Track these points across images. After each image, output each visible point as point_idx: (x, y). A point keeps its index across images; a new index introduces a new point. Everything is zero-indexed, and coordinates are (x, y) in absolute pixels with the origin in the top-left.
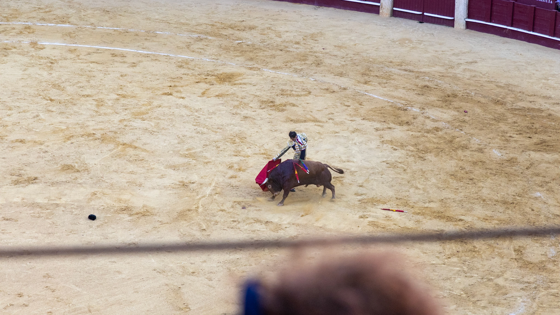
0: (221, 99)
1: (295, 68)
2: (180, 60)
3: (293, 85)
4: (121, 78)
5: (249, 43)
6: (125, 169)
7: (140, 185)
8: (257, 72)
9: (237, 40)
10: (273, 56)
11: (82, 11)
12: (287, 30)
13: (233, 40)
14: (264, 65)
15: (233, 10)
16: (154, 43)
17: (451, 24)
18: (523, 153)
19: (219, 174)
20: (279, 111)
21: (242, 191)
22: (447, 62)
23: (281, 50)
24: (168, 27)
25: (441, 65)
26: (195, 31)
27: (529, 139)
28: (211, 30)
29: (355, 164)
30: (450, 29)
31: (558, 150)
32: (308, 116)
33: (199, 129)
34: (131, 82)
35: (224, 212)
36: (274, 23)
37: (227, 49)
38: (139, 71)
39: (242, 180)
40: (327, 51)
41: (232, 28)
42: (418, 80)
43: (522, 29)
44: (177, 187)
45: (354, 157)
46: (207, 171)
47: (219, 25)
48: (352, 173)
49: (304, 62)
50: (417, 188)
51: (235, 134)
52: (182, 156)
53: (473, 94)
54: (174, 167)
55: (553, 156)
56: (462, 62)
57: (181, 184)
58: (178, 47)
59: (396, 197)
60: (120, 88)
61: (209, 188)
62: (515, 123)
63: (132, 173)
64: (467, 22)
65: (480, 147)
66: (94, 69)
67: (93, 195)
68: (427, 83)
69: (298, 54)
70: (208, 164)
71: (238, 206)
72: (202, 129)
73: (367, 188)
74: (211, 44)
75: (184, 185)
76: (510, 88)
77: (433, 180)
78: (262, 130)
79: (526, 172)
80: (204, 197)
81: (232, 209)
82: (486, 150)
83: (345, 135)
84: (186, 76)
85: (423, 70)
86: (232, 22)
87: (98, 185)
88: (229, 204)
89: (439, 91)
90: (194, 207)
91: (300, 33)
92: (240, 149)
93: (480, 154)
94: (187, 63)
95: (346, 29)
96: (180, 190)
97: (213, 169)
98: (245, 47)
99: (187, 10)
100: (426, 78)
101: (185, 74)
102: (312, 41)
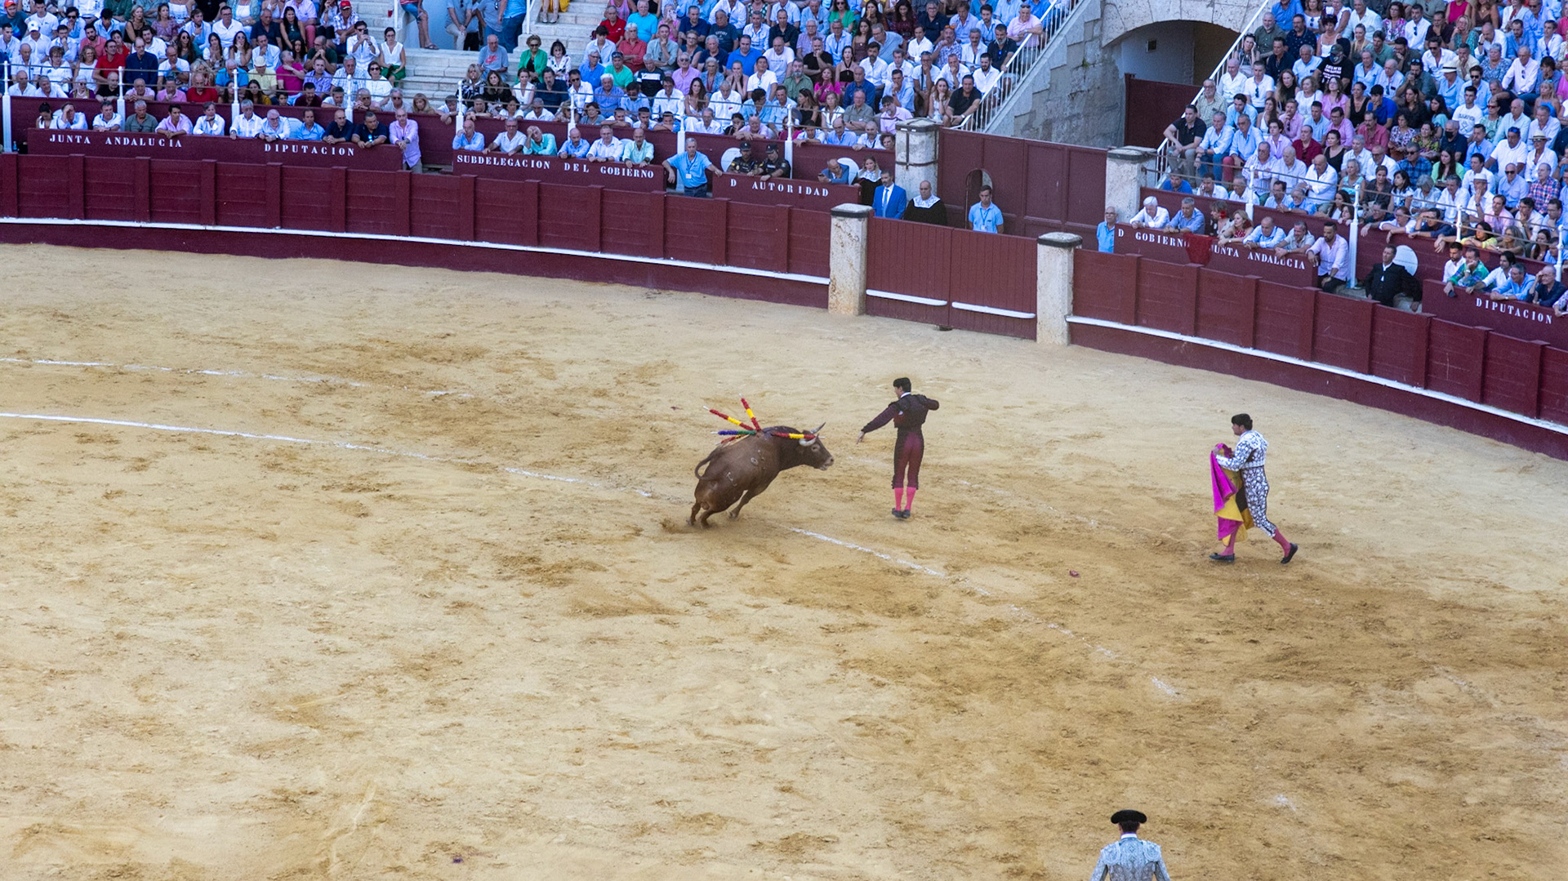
0: (390, 556)
1: (594, 464)
2: (271, 448)
3: (590, 511)
4: (105, 502)
5: (466, 396)
6: (119, 759)
7: (163, 804)
8: (490, 476)
9: (432, 389)
10: (535, 432)
12: (572, 358)
13: (421, 388)
15: (419, 304)
16: (198, 403)
17: (1027, 330)
18: (1237, 685)
19: (387, 765)
20: (554, 585)
21: (451, 812)
22: (1018, 437)
23: (556, 415)
24: (238, 355)
25: (1002, 445)
26: (313, 367)
27: (1253, 645)
28: (358, 361)
29: (768, 729)
30: (1024, 345)
31: (1334, 676)
32: (635, 598)
33: (327, 639)
34: (132, 514)
35: (401, 873)
36: (535, 338)
37: (403, 413)
38: (155, 482)
39: (451, 781)
40: (685, 413)
41: (417, 356)
42: (938, 489)
43: (1224, 340)
44: (268, 805)
45: (765, 709)
46: (354, 757)
47: (379, 347)
48: (762, 755)
49: (619, 447)
50: (943, 791)
51: (429, 652)
52: (280, 719)
53: (1093, 523)
54: (259, 750)
55: (1320, 693)
56: (1060, 435)
57: (279, 797)
58: (264, 413)
59: (886, 819)
60: (104, 531)
61: (358, 804)
62: (1211, 601)
63: (139, 769)
64: (1069, 323)
65: (1118, 671)
66: (27, 477)
67: (29, 835)
68: (966, 497)
69: (602, 425)
70: (356, 739)
71: (440, 855)
72: (338, 640)
73: (805, 794)
74: (358, 400)
75: (287, 800)
76: (1196, 506)
77: (989, 768)
78: (506, 639)
79: (1248, 738)
80: (344, 831)
81: (424, 864)
82: (1133, 680)
83: (738, 648)
84: (289, 493)
85: (951, 460)
86: (417, 339)
87: (43, 807)
88: (416, 851)
89: (997, 518)
90: (318, 860)
91: (606, 366)
92: (443, 693)
93: (1116, 692)
94: (291, 457)
95: (737, 352)
96: (277, 814)
97: (370, 753)
98: (453, 406)
99: (289, 307)
100: (961, 482)
101: (287, 488)
102: (642, 387)
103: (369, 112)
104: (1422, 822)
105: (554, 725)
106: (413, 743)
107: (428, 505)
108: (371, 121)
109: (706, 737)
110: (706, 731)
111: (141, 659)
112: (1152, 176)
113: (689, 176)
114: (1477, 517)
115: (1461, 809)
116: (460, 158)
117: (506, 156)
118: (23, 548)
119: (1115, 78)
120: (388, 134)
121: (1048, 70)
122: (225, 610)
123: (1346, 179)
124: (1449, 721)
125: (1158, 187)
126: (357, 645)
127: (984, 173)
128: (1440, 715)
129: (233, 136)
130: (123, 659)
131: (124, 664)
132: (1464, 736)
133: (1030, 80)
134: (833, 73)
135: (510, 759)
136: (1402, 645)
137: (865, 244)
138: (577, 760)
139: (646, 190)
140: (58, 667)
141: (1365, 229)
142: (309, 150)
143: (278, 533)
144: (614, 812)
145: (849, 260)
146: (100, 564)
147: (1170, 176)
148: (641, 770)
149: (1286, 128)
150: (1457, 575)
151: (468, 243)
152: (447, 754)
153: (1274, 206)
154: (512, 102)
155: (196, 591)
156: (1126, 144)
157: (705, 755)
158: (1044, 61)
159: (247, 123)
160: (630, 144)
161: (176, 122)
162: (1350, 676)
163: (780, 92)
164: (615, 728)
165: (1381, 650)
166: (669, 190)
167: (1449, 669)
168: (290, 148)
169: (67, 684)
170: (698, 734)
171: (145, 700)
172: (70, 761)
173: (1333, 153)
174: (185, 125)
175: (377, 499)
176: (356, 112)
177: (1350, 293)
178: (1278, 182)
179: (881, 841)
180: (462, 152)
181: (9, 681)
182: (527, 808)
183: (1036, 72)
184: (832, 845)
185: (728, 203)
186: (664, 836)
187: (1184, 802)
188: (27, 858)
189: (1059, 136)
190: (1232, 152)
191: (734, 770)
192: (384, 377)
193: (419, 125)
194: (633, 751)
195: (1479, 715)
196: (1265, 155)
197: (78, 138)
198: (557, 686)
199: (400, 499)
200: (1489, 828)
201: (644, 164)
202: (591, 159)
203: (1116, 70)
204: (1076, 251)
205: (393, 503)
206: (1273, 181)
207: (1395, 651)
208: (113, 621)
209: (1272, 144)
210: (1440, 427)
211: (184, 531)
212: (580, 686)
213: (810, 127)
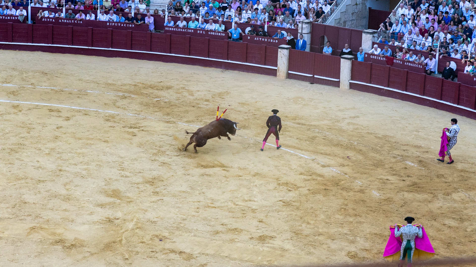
0: (142, 148)
1: (205, 122)
2: (107, 115)
4: (57, 130)
5: (166, 100)
6: (59, 207)
7: (72, 221)
8: (173, 125)
9: (156, 98)
10: (187, 112)
11: (24, 73)
12: (199, 89)
13: (153, 98)
14: (179, 119)
15: (153, 72)
16: (86, 101)
17: (337, 84)
18: (398, 193)
19: (140, 211)
20: (192, 158)
21: (159, 226)
22: (333, 116)
23: (194, 107)
24: (98, 86)
25: (328, 119)
26: (120, 90)
27: (403, 181)
28: (134, 89)
29: (256, 203)
30: (336, 89)
31: (428, 191)
32: (216, 162)
33: (123, 172)
34: (65, 134)
35: (144, 244)
36: (188, 83)
37: (147, 105)
38: (72, 124)
39: (159, 216)
40: (233, 107)
41: (152, 88)
42: (309, 132)
43: (397, 89)
44: (104, 222)
45: (255, 197)
46: (130, 208)
47: (140, 85)
48: (254, 211)
49: (212, 117)
50: (308, 223)
51: (153, 177)
52: (108, 196)
53: (356, 143)
54: (102, 206)
55: (423, 196)
56: (346, 116)
57: (107, 220)
58: (105, 104)
59: (291, 231)
60: (56, 138)
61: (131, 223)
62: (391, 168)
63: (65, 210)
64: (350, 83)
65: (362, 188)
66: (33, 122)
67: (32, 229)
68: (317, 135)
69: (207, 110)
70: (131, 203)
71: (156, 238)
72: (126, 173)
73: (266, 223)
74: (134, 101)
75: (110, 221)
76: (387, 139)
77: (322, 217)
78: (177, 174)
79: (401, 210)
80: (127, 231)
81: (151, 241)
82: (367, 191)
83: (247, 178)
84: (112, 128)
85: (313, 123)
86: (152, 83)
87: (36, 221)
88: (148, 237)
89: (326, 141)
90: (119, 239)
91: (209, 92)
92: (158, 190)
93: (361, 194)
94: (113, 118)
95: (249, 89)
96: (106, 225)
97: (135, 207)
98: (162, 104)
99: (114, 72)
100: (315, 130)
101: (112, 127)
102: (220, 99)
103: (138, 14)
104: (453, 236)
105: (191, 200)
106: (148, 205)
107: (154, 133)
108: (139, 17)
109: (237, 205)
110: (237, 203)
111: (67, 177)
112: (376, 38)
113: (235, 35)
114: (473, 144)
115: (466, 232)
116: (166, 28)
117: (180, 28)
118: (32, 143)
119: (366, 9)
120: (144, 20)
121: (345, 6)
122: (92, 163)
123: (435, 41)
124: (462, 206)
125: (378, 42)
126: (132, 175)
127: (325, 37)
128: (460, 204)
129: (98, 20)
130: (61, 177)
131: (61, 179)
132: (467, 210)
133: (340, 8)
134: (280, 5)
135: (177, 210)
136: (449, 182)
137: (288, 57)
138: (198, 211)
139: (222, 39)
140: (42, 179)
141: (441, 57)
142: (121, 25)
143: (109, 141)
144: (209, 227)
145: (283, 62)
146: (55, 148)
147: (381, 39)
148: (217, 215)
149: (417, 25)
150: (466, 162)
151: (168, 54)
152: (158, 208)
153: (414, 49)
154: (183, 12)
155: (83, 157)
156: (368, 29)
157: (236, 210)
158: (344, 3)
159: (102, 16)
160: (218, 25)
161: (81, 16)
162: (433, 192)
163: (264, 10)
164: (210, 202)
165: (442, 184)
166: (229, 40)
167: (463, 190)
168: (115, 24)
169: (44, 184)
170: (234, 204)
171: (68, 190)
172: (45, 208)
173: (431, 33)
174: (83, 16)
175: (139, 131)
176: (135, 14)
177: (435, 75)
178: (415, 41)
179: (289, 238)
180: (167, 26)
181: (27, 183)
182: (182, 225)
183: (342, 6)
184: (274, 239)
185: (247, 44)
186: (223, 235)
187: (381, 228)
188: (31, 236)
189: (348, 26)
190: (401, 32)
191: (245, 215)
192: (142, 94)
193: (154, 18)
194: (215, 209)
195: (472, 204)
196: (410, 33)
197: (51, 20)
198: (192, 188)
199: (146, 131)
200: (474, 238)
201: (222, 31)
202: (206, 30)
203: (366, 6)
204: (352, 61)
205: (144, 132)
206: (413, 41)
207: (446, 184)
208: (59, 166)
209: (413, 29)
210: (462, 117)
211: (81, 139)
212: (199, 189)
213: (273, 21)
